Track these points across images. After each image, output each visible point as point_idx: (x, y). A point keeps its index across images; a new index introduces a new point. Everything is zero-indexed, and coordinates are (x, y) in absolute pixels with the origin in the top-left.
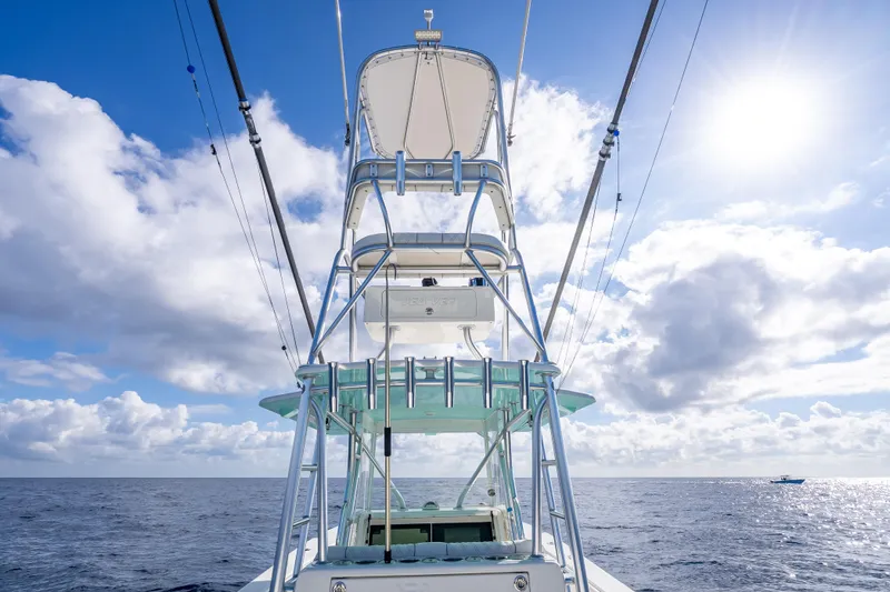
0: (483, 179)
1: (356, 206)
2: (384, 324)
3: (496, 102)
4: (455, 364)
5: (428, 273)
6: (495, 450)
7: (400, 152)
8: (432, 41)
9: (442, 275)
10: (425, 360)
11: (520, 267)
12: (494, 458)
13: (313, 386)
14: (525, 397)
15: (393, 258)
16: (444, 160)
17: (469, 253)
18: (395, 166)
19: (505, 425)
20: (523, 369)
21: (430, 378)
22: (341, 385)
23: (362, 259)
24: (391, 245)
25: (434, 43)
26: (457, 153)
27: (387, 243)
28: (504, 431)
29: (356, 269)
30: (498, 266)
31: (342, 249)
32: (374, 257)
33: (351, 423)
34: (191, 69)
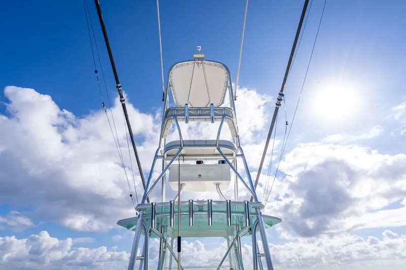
0: (224, 116)
1: (166, 128)
2: (178, 182)
3: (229, 82)
4: (213, 203)
5: (199, 158)
6: (233, 247)
7: (187, 104)
8: (201, 58)
9: (206, 159)
10: (198, 201)
11: (242, 155)
12: (233, 251)
13: (143, 214)
14: (248, 220)
15: (183, 152)
16: (206, 107)
17: (218, 149)
18: (184, 110)
19: (237, 233)
20: (246, 205)
21: (201, 210)
22: (157, 214)
23: (169, 152)
24: (182, 146)
25: (202, 59)
26: (212, 104)
27: (181, 144)
28: (237, 236)
29: (166, 156)
30: (232, 155)
31: (160, 147)
32: (174, 151)
33: (161, 232)
34: (96, 72)
